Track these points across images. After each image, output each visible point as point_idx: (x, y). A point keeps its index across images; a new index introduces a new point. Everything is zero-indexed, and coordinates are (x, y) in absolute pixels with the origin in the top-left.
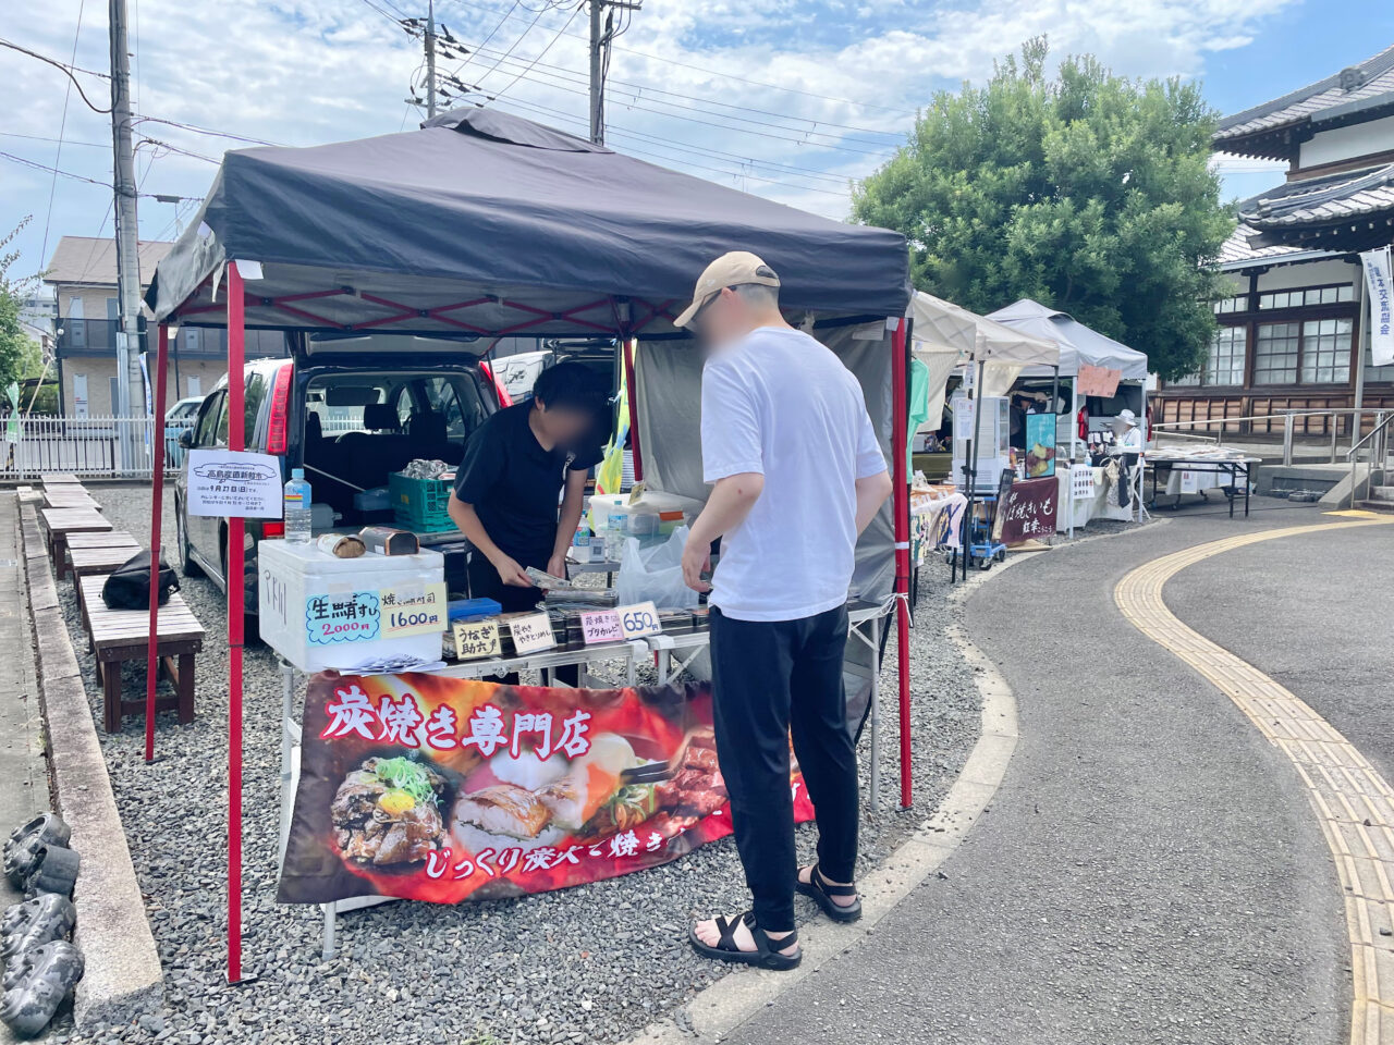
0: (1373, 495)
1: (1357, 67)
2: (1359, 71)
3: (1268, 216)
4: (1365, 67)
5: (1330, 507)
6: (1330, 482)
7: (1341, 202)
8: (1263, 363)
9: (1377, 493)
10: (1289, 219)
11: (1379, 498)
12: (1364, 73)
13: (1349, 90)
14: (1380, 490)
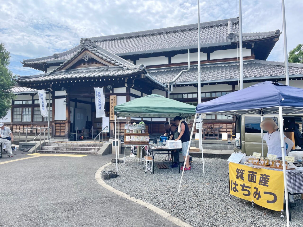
0: (42, 149)
1: (57, 54)
2: (57, 55)
3: (20, 79)
4: (59, 54)
5: (30, 153)
6: (32, 146)
7: (36, 78)
8: (15, 117)
9: (43, 148)
10: (24, 80)
11: (43, 149)
12: (58, 55)
13: (56, 58)
14: (44, 147)
